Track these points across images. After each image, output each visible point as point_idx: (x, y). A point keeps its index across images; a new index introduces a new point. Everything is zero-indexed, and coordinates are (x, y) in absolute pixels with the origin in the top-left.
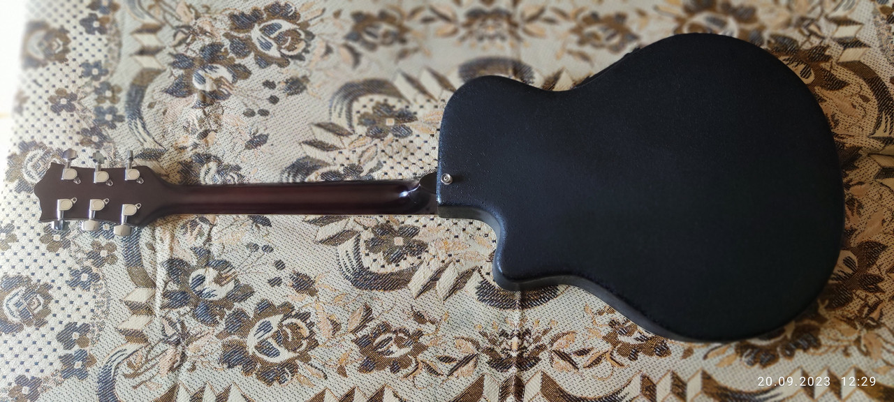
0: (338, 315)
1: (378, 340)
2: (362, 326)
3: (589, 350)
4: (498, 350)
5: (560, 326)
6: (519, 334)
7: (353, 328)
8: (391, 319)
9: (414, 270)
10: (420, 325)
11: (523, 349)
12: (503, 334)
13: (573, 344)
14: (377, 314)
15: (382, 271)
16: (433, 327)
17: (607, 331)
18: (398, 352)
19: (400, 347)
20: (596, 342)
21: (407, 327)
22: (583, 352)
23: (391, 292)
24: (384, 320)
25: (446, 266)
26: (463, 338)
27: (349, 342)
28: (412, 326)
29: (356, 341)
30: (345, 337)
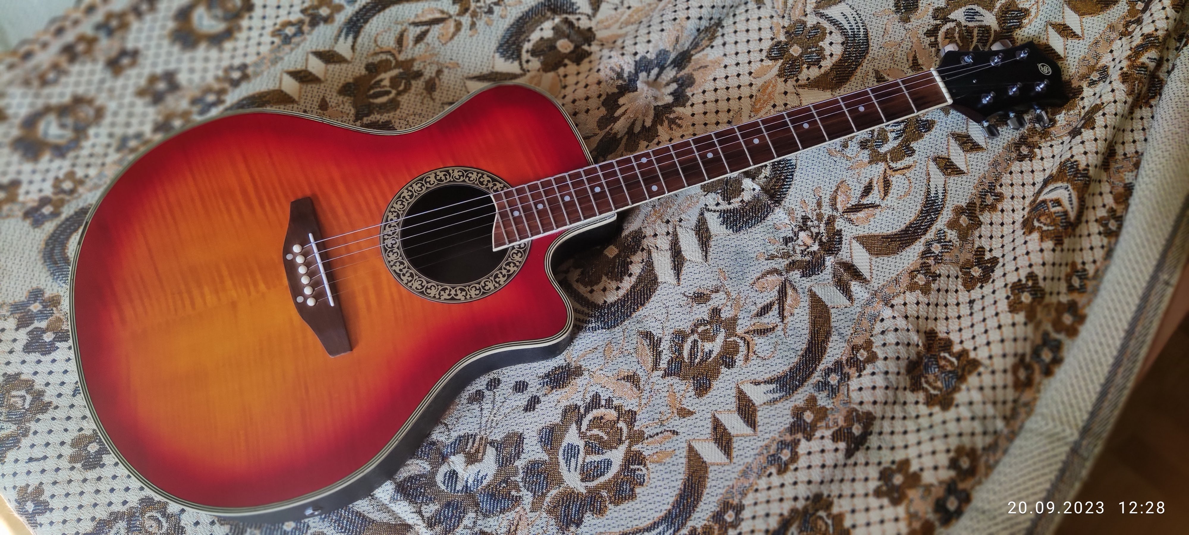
0: (626, 367)
1: (686, 353)
2: (657, 356)
3: (870, 183)
4: (798, 257)
5: (826, 188)
6: (800, 227)
7: (650, 365)
8: (677, 324)
9: (649, 265)
10: (708, 304)
11: (817, 236)
12: (787, 241)
13: (852, 191)
14: (660, 331)
15: (621, 293)
16: (721, 295)
17: (866, 156)
18: (715, 346)
19: (712, 339)
20: (868, 172)
21: (699, 317)
22: (868, 190)
23: (650, 300)
24: (672, 331)
25: (675, 235)
26: (759, 279)
27: (662, 381)
28: (702, 312)
29: (667, 373)
30: (652, 380)
